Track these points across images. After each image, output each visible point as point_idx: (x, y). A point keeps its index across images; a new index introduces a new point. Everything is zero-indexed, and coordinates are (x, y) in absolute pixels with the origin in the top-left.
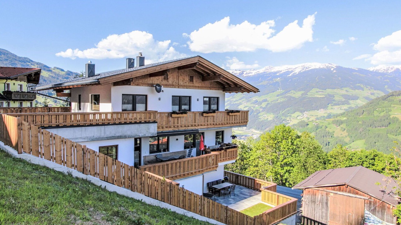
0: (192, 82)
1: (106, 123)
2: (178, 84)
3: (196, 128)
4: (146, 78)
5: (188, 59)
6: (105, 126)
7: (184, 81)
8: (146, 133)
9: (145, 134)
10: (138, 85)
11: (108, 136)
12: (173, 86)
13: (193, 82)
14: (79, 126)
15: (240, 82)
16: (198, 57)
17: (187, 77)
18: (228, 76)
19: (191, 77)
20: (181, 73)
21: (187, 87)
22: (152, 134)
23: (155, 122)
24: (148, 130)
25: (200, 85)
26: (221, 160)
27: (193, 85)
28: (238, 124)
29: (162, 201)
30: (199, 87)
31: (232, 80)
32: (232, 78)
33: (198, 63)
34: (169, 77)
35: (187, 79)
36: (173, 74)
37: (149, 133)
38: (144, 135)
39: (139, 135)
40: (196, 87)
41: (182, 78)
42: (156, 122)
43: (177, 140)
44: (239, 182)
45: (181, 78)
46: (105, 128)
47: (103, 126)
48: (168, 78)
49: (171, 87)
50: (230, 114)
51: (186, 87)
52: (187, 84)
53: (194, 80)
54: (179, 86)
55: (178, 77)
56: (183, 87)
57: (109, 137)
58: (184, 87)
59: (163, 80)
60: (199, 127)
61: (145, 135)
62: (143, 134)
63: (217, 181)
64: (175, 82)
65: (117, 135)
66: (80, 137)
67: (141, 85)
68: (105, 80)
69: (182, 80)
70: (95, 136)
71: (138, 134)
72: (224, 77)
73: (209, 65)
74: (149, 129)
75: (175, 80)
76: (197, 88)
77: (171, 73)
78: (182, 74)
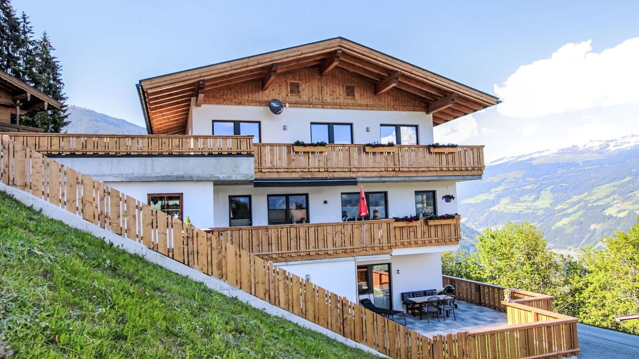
0: (352, 97)
1: (156, 154)
2: (321, 101)
3: (354, 175)
4: (256, 92)
5: (316, 44)
6: (154, 158)
7: (334, 94)
8: (232, 174)
9: (230, 175)
10: (240, 104)
11: (159, 175)
12: (310, 104)
13: (354, 96)
14: (107, 155)
15: (447, 85)
16: (339, 40)
17: (341, 88)
18: (414, 72)
19: (348, 88)
20: (326, 82)
21: (340, 106)
22: (244, 176)
23: (249, 155)
24: (236, 169)
25: (371, 102)
26: (416, 243)
27: (353, 101)
28: (456, 173)
29: (168, 256)
30: (367, 107)
31: (425, 80)
32: (426, 77)
33: (340, 51)
34: (301, 89)
35: (340, 92)
36: (310, 84)
37: (239, 174)
38: (228, 176)
39: (218, 177)
40: (360, 105)
41: (330, 90)
42: (253, 156)
43: (325, 202)
44: (483, 301)
45: (328, 90)
46: (152, 162)
47: (150, 159)
48: (299, 91)
49: (308, 106)
50: (432, 150)
51: (338, 107)
52: (342, 100)
53: (357, 95)
54: (323, 105)
55: (320, 89)
56: (332, 107)
57: (160, 177)
58: (335, 106)
59: (289, 94)
60: (359, 174)
61: (231, 177)
62: (225, 176)
63: (425, 291)
64: (314, 97)
65: (176, 173)
66: (111, 173)
67: (247, 104)
68: (152, 82)
69: (328, 94)
70: (136, 173)
71: (216, 175)
72: (403, 75)
73: (366, 54)
74: (238, 167)
75: (314, 94)
76: (363, 108)
77: (306, 82)
78: (328, 84)
